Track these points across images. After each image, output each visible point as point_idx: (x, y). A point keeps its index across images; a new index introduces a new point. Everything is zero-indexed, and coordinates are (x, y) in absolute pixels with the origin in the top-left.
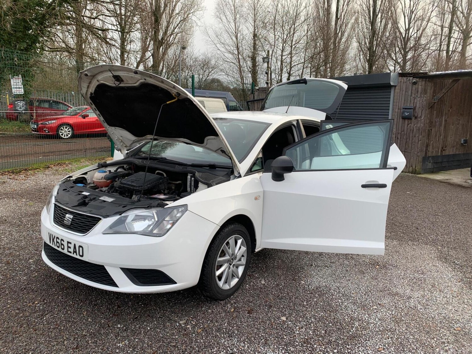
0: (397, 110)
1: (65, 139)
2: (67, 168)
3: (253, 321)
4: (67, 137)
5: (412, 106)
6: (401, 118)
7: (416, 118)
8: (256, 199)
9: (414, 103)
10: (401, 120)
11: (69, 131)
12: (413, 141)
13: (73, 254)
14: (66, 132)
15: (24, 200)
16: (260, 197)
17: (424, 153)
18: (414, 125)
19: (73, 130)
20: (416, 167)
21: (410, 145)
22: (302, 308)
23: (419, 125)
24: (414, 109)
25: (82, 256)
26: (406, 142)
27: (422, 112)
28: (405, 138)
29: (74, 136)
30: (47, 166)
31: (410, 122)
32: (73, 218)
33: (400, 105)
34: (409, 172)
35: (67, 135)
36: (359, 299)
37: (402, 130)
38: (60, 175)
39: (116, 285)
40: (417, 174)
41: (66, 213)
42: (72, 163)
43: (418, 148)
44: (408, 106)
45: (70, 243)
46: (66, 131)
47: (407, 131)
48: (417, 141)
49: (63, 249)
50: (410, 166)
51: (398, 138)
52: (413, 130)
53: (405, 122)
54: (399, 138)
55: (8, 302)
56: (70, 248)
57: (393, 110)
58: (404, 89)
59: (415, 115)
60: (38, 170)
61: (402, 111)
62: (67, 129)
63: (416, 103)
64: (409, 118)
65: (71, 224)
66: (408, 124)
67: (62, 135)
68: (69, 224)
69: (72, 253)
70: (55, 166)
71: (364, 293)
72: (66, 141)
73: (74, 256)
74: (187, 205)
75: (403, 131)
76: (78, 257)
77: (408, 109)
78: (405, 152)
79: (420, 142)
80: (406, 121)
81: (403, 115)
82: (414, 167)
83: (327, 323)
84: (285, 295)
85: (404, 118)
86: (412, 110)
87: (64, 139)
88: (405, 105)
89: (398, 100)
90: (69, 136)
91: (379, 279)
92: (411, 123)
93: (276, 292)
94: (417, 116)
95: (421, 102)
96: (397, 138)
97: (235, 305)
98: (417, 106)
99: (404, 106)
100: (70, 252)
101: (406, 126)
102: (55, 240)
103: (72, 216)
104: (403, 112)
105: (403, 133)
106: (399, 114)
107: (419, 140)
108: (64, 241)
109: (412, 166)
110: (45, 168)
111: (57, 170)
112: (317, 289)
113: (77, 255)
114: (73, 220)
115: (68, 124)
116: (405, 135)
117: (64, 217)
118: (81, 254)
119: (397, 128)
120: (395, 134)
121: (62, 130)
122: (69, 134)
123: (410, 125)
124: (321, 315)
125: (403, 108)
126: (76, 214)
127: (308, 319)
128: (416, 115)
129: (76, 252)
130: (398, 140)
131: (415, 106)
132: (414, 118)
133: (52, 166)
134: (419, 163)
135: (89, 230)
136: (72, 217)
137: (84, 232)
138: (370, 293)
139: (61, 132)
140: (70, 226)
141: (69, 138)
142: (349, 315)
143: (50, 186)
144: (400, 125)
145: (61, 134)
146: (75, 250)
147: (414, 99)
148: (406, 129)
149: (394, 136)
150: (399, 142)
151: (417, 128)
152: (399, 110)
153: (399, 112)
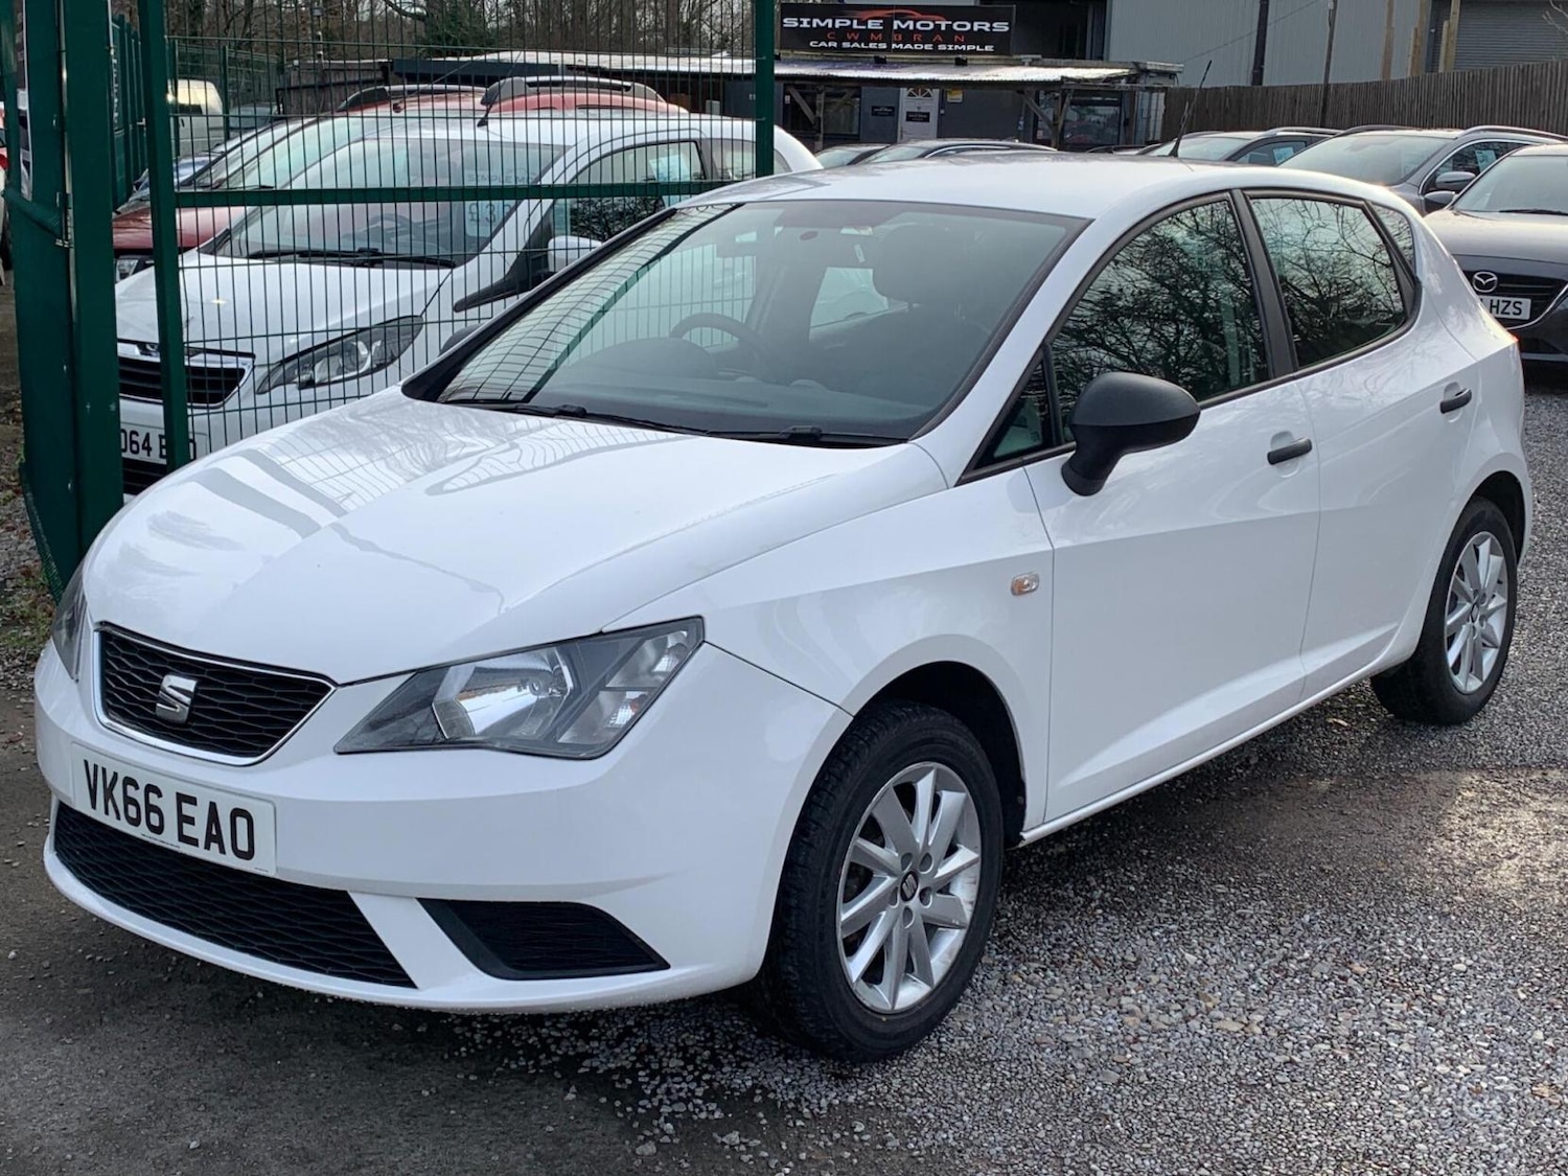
8: (1019, 589)
13: (207, 847)
16: (1036, 579)
25: (248, 855)
32: (196, 690)
39: (406, 976)
41: (165, 672)
45: (193, 801)
49: (159, 830)
56: (191, 821)
65: (192, 718)
69: (202, 843)
73: (212, 855)
74: (700, 617)
76: (230, 860)
100: (194, 842)
102: (118, 792)
103: (195, 683)
108: (160, 795)
113: (222, 851)
117: (157, 689)
118: (243, 846)
126: (210, 674)
129: (219, 839)
135: (276, 741)
136: (190, 685)
137: (250, 747)
140: (185, 725)
146: (214, 832)
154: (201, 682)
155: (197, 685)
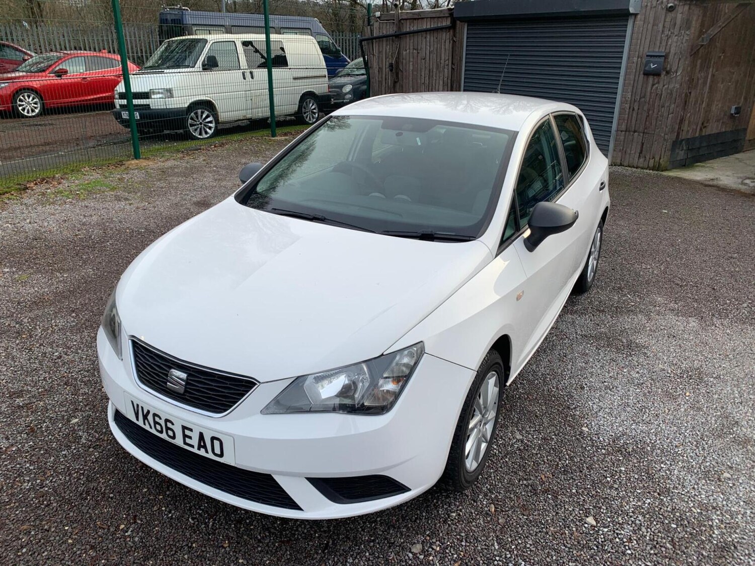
0: (635, 59)
1: (30, 117)
2: (61, 186)
3: (540, 532)
4: (34, 114)
5: (662, 51)
6: (642, 73)
7: (668, 73)
8: (518, 299)
9: (666, 45)
10: (642, 76)
11: (35, 103)
12: (660, 113)
13: (199, 449)
14: (29, 105)
15: (6, 270)
16: (523, 292)
17: (676, 134)
18: (664, 86)
19: (41, 98)
20: (660, 159)
21: (654, 122)
22: (609, 491)
23: (671, 86)
24: (666, 57)
25: (221, 455)
26: (648, 116)
27: (678, 61)
28: (646, 108)
29: (46, 111)
30: (23, 187)
31: (656, 81)
32: (187, 379)
33: (641, 49)
34: (648, 168)
35: (33, 111)
36: (692, 457)
37: (643, 94)
38: (53, 203)
39: (298, 506)
40: (662, 171)
41: (171, 368)
42: (67, 176)
43: (666, 127)
44: (657, 51)
45: (191, 430)
46: (29, 103)
47: (650, 95)
48: (665, 114)
49: (174, 437)
50: (651, 157)
51: (633, 110)
52: (661, 95)
53: (647, 80)
54: (636, 108)
55: (65, 530)
56: (190, 438)
57: (629, 58)
58: (651, 21)
59: (666, 68)
60: (7, 195)
61: (644, 61)
62: (31, 98)
63: (671, 45)
64: (656, 74)
65: (186, 391)
66: (653, 85)
67: (24, 110)
68: (182, 391)
69: (196, 446)
70: (36, 184)
71: (695, 443)
72: (32, 121)
73: (202, 452)
74: (422, 342)
75: (644, 97)
76: (210, 456)
77: (656, 56)
78: (644, 133)
79: (670, 116)
80: (651, 79)
81: (647, 68)
82: (657, 159)
83: (667, 522)
84: (567, 462)
85: (647, 74)
86: (662, 59)
87: (27, 117)
88: (650, 50)
89: (639, 41)
90: (37, 111)
91: (705, 409)
92: (658, 82)
93: (549, 458)
94: (671, 69)
95: (679, 43)
96: (631, 109)
97: (493, 496)
98: (672, 51)
99: (648, 52)
100: (193, 446)
101: (649, 89)
102: (150, 417)
103: (186, 375)
104: (648, 63)
105: (643, 99)
106: (639, 65)
107: (671, 111)
108: (173, 424)
109: (653, 158)
110: (20, 189)
111: (43, 194)
112: (614, 441)
113: (207, 452)
114: (187, 382)
115: (32, 90)
116: (647, 105)
117: (167, 375)
118: (218, 451)
119: (634, 91)
120: (629, 102)
121: (22, 101)
122: (36, 108)
123: (657, 85)
124: (649, 504)
125: (647, 56)
126: (193, 371)
127: (631, 517)
128: (668, 69)
129: (205, 447)
130: (634, 112)
131: (667, 51)
132: (664, 73)
133: (32, 185)
134: (667, 152)
135: (232, 406)
136: (184, 375)
137: (219, 408)
138: (704, 442)
139: (20, 105)
140: (183, 394)
141: (37, 115)
142: (693, 499)
143: (44, 232)
144: (640, 87)
145: (20, 108)
146: (202, 444)
147: (668, 39)
148: (648, 94)
149: (627, 106)
150: (635, 115)
151: (669, 91)
152: (639, 59)
153: (639, 62)
154: (189, 375)
155: (187, 377)
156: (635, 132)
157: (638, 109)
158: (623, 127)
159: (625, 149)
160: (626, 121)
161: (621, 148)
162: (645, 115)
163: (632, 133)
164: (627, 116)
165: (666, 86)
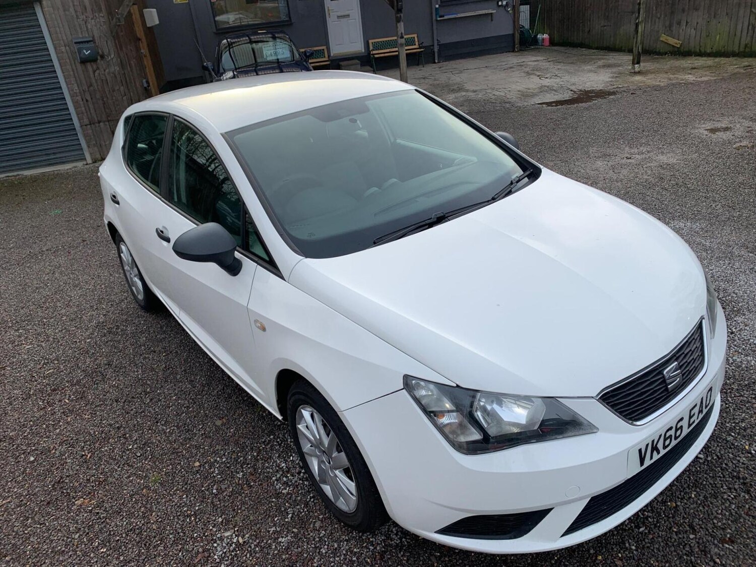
0: (63, 48)
5: (87, 36)
6: (77, 61)
7: (102, 57)
9: (87, 29)
10: (78, 65)
12: (114, 98)
18: (105, 71)
23: (112, 70)
24: (93, 41)
26: (104, 104)
27: (107, 43)
28: (98, 96)
31: (95, 67)
33: (65, 38)
37: (89, 83)
44: (81, 37)
47: (96, 82)
51: (87, 101)
52: (107, 80)
53: (86, 68)
54: (89, 99)
58: (60, 7)
59: (99, 53)
61: (74, 49)
63: (91, 29)
64: (93, 60)
66: (94, 72)
75: (91, 85)
77: (85, 42)
78: (108, 121)
80: (88, 65)
81: (81, 56)
85: (84, 61)
86: (92, 44)
88: (74, 37)
89: (57, 28)
92: (98, 68)
94: (103, 53)
95: (98, 26)
96: (85, 100)
98: (95, 35)
99: (73, 39)
101: (92, 75)
104: (80, 50)
105: (91, 88)
106: (70, 55)
116: (98, 92)
119: (79, 82)
120: (78, 94)
123: (98, 71)
125: (74, 43)
128: (101, 53)
130: (89, 103)
131: (91, 35)
132: (99, 58)
144: (81, 75)
147: (86, 23)
148: (94, 81)
149: (79, 98)
150: (91, 106)
151: (112, 75)
152: (67, 48)
153: (69, 50)
156: (99, 122)
157: (92, 99)
158: (86, 121)
159: (98, 143)
160: (85, 114)
161: (94, 142)
162: (101, 102)
163: (97, 125)
164: (83, 108)
165: (107, 71)
